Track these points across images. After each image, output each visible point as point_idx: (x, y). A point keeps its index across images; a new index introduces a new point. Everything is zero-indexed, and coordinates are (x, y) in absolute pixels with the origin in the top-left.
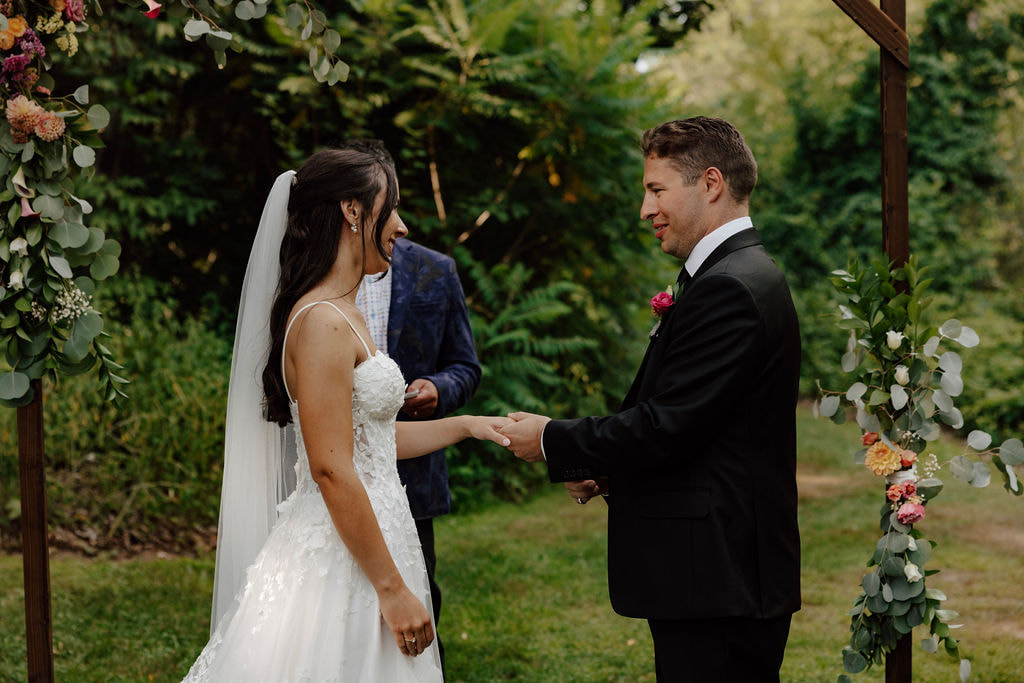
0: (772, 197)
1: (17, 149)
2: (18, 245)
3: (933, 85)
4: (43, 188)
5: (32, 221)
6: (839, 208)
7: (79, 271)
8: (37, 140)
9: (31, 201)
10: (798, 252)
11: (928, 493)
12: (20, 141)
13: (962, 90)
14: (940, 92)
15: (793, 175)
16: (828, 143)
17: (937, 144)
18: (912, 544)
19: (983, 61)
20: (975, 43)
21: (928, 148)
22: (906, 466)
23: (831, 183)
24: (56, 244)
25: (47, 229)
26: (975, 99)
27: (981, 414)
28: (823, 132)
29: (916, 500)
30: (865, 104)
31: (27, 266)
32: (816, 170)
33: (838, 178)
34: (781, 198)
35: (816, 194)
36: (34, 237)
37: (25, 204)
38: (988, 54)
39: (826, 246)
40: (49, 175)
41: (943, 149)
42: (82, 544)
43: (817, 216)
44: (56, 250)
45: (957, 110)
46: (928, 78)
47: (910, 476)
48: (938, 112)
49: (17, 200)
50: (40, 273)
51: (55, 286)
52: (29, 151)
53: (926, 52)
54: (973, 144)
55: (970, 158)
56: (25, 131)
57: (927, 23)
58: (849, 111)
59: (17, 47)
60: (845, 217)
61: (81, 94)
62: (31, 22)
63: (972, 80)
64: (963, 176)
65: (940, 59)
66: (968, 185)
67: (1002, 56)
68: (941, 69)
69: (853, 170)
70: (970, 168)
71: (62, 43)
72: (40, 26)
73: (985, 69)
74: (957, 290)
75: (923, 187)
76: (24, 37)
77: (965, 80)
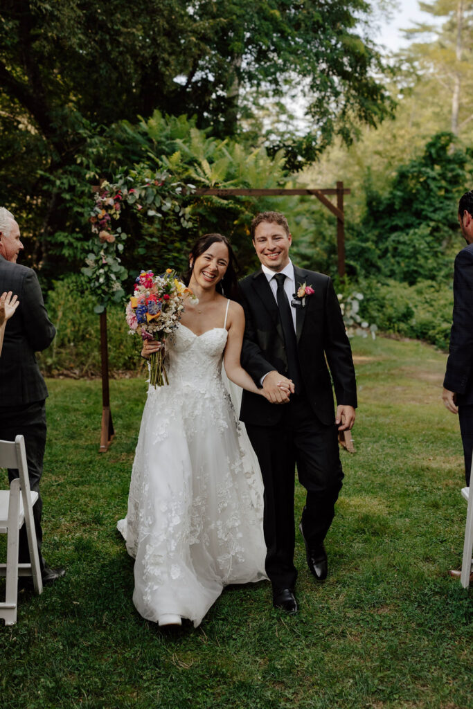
0: (355, 233)
1: (101, 245)
2: (101, 271)
3: (430, 181)
4: (109, 256)
5: (106, 264)
6: (386, 239)
8: (107, 242)
10: (367, 260)
12: (102, 242)
13: (444, 183)
14: (433, 185)
15: (365, 222)
16: (381, 208)
17: (432, 209)
19: (452, 170)
20: (449, 161)
21: (428, 210)
23: (383, 226)
25: (109, 267)
26: (449, 187)
27: (438, 334)
28: (380, 202)
30: (399, 190)
31: (104, 277)
32: (376, 220)
33: (386, 224)
34: (359, 234)
35: (376, 232)
36: (106, 269)
37: (104, 260)
38: (456, 166)
39: (380, 257)
40: (110, 252)
41: (434, 211)
43: (376, 243)
45: (442, 193)
46: (428, 178)
48: (432, 194)
49: (101, 258)
50: (108, 279)
51: (111, 282)
52: (105, 246)
53: (426, 165)
54: (449, 209)
55: (447, 215)
56: (104, 240)
57: (426, 152)
58: (391, 193)
59: (103, 218)
60: (389, 244)
61: (119, 230)
62: (107, 211)
63: (448, 179)
64: (444, 224)
65: (433, 169)
66: (446, 229)
67: (462, 167)
68: (433, 174)
69: (393, 221)
70: (448, 220)
71: (114, 216)
72: (109, 212)
73: (454, 173)
74: (439, 278)
75: (424, 230)
76: (106, 215)
77: (444, 179)
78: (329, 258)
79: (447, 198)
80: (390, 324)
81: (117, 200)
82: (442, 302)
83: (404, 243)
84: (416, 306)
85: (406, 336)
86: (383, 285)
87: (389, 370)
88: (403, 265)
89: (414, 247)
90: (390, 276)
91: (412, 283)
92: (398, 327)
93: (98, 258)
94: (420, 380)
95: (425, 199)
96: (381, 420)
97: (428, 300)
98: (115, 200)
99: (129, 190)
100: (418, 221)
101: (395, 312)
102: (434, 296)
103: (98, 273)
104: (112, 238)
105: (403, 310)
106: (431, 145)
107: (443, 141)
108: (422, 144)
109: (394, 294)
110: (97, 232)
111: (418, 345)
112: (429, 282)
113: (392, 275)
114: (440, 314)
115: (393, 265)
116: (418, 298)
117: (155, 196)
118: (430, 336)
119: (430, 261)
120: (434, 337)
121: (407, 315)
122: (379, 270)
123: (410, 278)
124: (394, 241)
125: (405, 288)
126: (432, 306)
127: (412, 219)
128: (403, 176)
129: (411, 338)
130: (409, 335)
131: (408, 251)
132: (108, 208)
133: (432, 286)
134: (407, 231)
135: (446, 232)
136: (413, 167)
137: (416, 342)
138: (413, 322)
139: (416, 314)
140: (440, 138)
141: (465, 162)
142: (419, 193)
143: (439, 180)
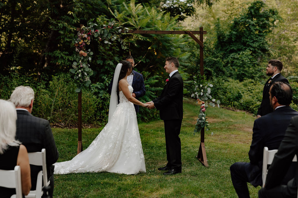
0: (211, 53)
1: (80, 57)
2: (80, 71)
3: (250, 26)
4: (84, 63)
5: (82, 67)
6: (228, 56)
8: (83, 56)
9: (82, 65)
10: (217, 68)
11: (206, 108)
12: (81, 56)
13: (258, 28)
14: (252, 28)
15: (217, 47)
16: (226, 39)
17: (252, 41)
18: (204, 114)
19: (263, 21)
20: (261, 16)
21: (250, 42)
22: (203, 104)
23: (226, 50)
25: (84, 68)
26: (261, 30)
28: (224, 37)
29: (204, 108)
30: (234, 31)
31: (81, 74)
32: (222, 47)
33: (228, 49)
34: (213, 54)
35: (222, 53)
36: (82, 70)
37: (81, 65)
38: (265, 19)
39: (224, 66)
40: (85, 61)
41: (253, 42)
42: (62, 126)
43: (222, 58)
44: (85, 71)
45: (257, 32)
46: (250, 24)
47: (204, 105)
48: (252, 33)
49: (80, 64)
50: (83, 75)
51: (85, 77)
52: (82, 58)
53: (248, 18)
54: (261, 41)
55: (260, 44)
56: (82, 55)
57: (249, 11)
58: (230, 32)
59: (82, 44)
60: (229, 59)
61: (89, 50)
62: (84, 41)
63: (260, 26)
64: (258, 49)
65: (252, 20)
66: (259, 51)
67: (268, 20)
68: (252, 23)
69: (231, 47)
70: (260, 47)
71: (87, 43)
72: (85, 41)
74: (256, 78)
75: (248, 52)
76: (83, 43)
77: (258, 26)
78: (197, 66)
79: (259, 35)
80: (229, 102)
81: (89, 35)
82: (257, 91)
83: (237, 59)
84: (243, 93)
85: (238, 109)
86: (226, 81)
87: (228, 126)
88: (236, 70)
89: (243, 61)
90: (230, 77)
91: (241, 81)
92: (234, 104)
93: (78, 64)
94: (244, 132)
95: (248, 36)
96: (223, 151)
97: (250, 90)
98: (87, 35)
99: (95, 30)
100: (244, 48)
101: (232, 96)
102: (253, 87)
103: (78, 72)
104: (86, 54)
105: (236, 94)
106: (251, 8)
107: (258, 5)
108: (246, 7)
109: (231, 86)
110: (78, 51)
111: (244, 113)
112: (250, 80)
113: (231, 76)
114: (256, 97)
115: (231, 71)
116: (244, 88)
117: (108, 33)
118: (251, 109)
119: (251, 69)
120: (253, 109)
121: (239, 97)
122: (224, 73)
123: (240, 78)
124: (231, 58)
125: (238, 83)
126: (252, 93)
127: (241, 46)
128: (236, 23)
129: (240, 109)
130: (240, 108)
131: (239, 63)
132: (84, 39)
133: (252, 82)
134: (239, 52)
135: (260, 53)
136: (242, 19)
137: (243, 112)
138: (242, 101)
139: (243, 97)
140: (256, 4)
141: (269, 17)
142: (245, 33)
143: (256, 26)
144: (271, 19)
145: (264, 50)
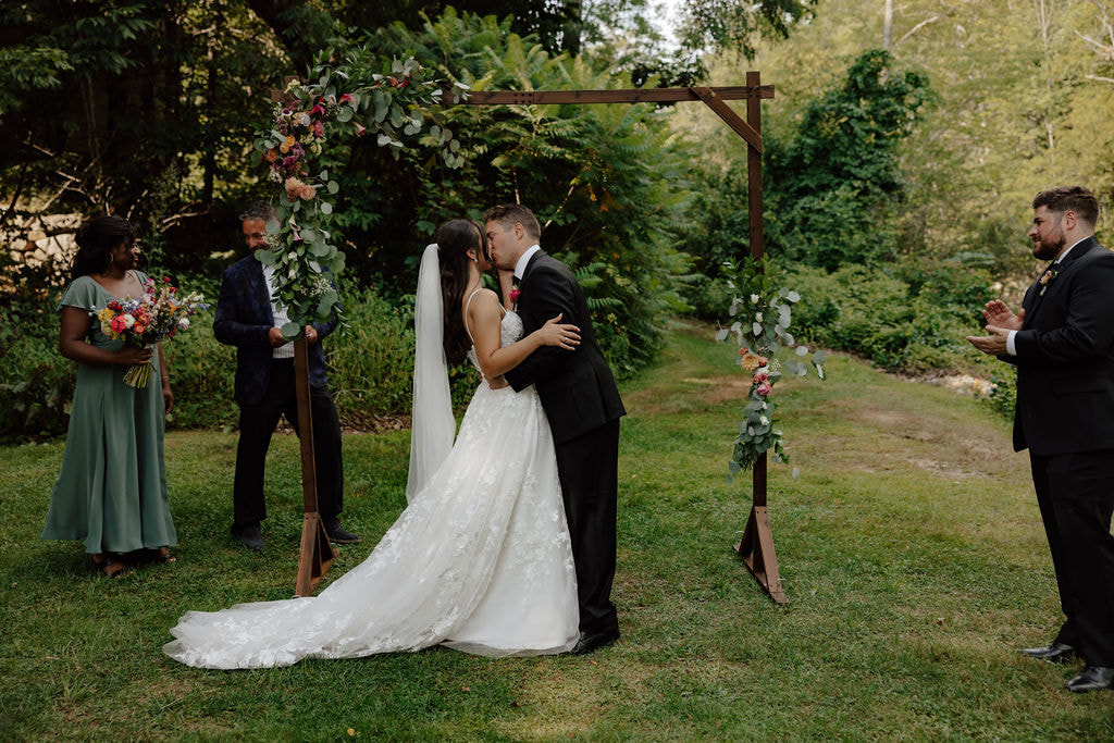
1: (291, 204)
2: (292, 256)
3: (853, 123)
4: (306, 226)
5: (300, 243)
6: (792, 206)
7: (325, 269)
8: (301, 200)
9: (299, 232)
12: (291, 200)
13: (874, 125)
14: (857, 128)
16: (784, 163)
17: (857, 163)
19: (888, 105)
20: (881, 93)
21: (851, 165)
23: (787, 189)
24: (312, 255)
25: (308, 246)
26: (882, 131)
27: (876, 343)
28: (782, 155)
30: (808, 136)
31: (297, 267)
32: (777, 180)
33: (792, 185)
35: (776, 197)
36: (301, 252)
37: (296, 234)
38: (892, 100)
39: (783, 233)
40: (308, 219)
41: (861, 166)
43: (777, 212)
44: (312, 258)
45: (872, 138)
46: (851, 117)
48: (857, 140)
49: (292, 231)
50: (305, 270)
51: (312, 277)
52: (297, 207)
53: (849, 99)
54: (881, 162)
55: (879, 171)
57: (850, 79)
58: (798, 141)
60: (797, 212)
62: (297, 139)
63: (880, 119)
64: (875, 184)
65: (858, 106)
66: (877, 190)
67: (901, 102)
68: (859, 111)
69: (802, 180)
70: (880, 178)
71: (313, 148)
72: (302, 140)
73: (888, 110)
74: (869, 261)
75: (843, 192)
76: (296, 147)
77: (875, 119)
79: (877, 146)
80: (803, 330)
82: (881, 296)
83: (820, 211)
84: (840, 302)
85: (827, 347)
86: (789, 271)
88: (815, 242)
89: (833, 216)
90: (798, 259)
91: (832, 269)
92: (815, 333)
93: (286, 230)
95: (847, 149)
97: (857, 293)
100: (837, 181)
101: (809, 312)
102: (864, 287)
103: (285, 260)
105: (820, 307)
106: (856, 70)
107: (873, 63)
108: (843, 70)
109: (807, 285)
110: (281, 180)
111: (846, 361)
112: (858, 267)
113: (801, 256)
114: (877, 313)
115: (802, 243)
116: (841, 290)
118: (863, 347)
119: (856, 237)
120: (870, 347)
121: (828, 316)
122: (781, 249)
123: (829, 261)
124: (803, 208)
125: (822, 276)
126: (862, 301)
127: (830, 178)
128: (815, 116)
129: (833, 349)
130: (832, 345)
131: (824, 222)
133: (860, 273)
134: (822, 194)
135: (877, 194)
136: (829, 103)
137: (842, 355)
138: (838, 326)
139: (841, 314)
140: (869, 60)
141: (904, 94)
142: (838, 141)
143: (868, 121)
144: (910, 100)
145: (889, 187)
